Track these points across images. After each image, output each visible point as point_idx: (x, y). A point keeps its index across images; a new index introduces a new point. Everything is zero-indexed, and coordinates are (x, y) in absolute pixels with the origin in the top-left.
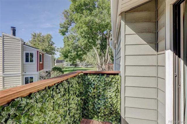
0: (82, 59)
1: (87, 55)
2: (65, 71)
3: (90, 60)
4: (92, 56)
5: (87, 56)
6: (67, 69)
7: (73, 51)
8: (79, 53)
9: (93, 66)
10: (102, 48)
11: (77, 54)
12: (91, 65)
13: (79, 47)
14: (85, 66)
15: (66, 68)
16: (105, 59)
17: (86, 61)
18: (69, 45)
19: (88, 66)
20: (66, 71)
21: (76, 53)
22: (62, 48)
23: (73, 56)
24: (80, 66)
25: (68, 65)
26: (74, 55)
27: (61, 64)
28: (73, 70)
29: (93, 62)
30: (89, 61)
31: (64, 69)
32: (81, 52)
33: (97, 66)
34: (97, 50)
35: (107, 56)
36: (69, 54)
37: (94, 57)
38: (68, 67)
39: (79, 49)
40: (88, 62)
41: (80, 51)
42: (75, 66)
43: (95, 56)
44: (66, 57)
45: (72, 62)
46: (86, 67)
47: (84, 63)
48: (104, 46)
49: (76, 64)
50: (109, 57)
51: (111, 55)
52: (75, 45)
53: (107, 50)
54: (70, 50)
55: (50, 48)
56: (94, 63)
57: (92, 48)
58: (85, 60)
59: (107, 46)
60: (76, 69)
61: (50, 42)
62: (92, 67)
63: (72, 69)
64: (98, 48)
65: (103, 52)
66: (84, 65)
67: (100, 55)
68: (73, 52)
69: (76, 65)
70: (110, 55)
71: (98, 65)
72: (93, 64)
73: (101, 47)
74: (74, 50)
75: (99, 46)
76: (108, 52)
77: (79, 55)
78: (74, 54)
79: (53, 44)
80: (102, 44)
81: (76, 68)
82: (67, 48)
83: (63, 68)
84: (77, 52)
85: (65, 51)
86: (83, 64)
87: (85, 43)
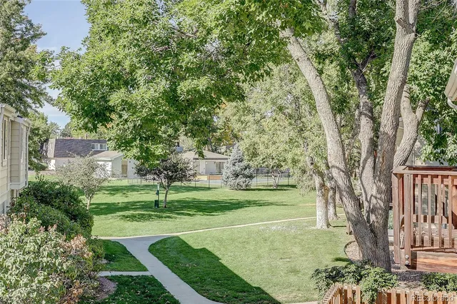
0: (218, 134)
1: (249, 103)
2: (98, 213)
3: (265, 138)
4: (281, 109)
5: (248, 111)
6: (119, 199)
7: (141, 75)
8: (184, 86)
9: (284, 181)
10: (350, 57)
11: (171, 96)
12: (277, 169)
13: (190, 47)
14: (237, 176)
15: (115, 190)
16: (376, 130)
17: (242, 146)
18: (113, 31)
19: (251, 177)
20: (110, 209)
21: (163, 84)
22: (70, 54)
23: (145, 113)
24: (203, 180)
25: (124, 168)
26: (154, 100)
27: (77, 162)
28: (157, 203)
29: (289, 156)
30: (261, 148)
31: (101, 198)
32: (203, 83)
33: (317, 180)
34: (321, 72)
35: (397, 115)
36: (115, 98)
37: (295, 118)
38: (125, 183)
39: (188, 58)
40: (255, 154)
41: (197, 71)
42: (171, 179)
43: (305, 108)
44: (97, 114)
45: (135, 151)
46: (238, 188)
47: (229, 157)
48: (367, 35)
49: (174, 168)
50: (410, 119)
51: (426, 105)
52: (158, 31)
53: (394, 69)
54: (127, 64)
55: (12, 60)
56: (295, 162)
57: (280, 57)
58: (236, 137)
59: (389, 39)
60: (173, 196)
61: (18, 27)
62: (280, 188)
63: (151, 197)
64: (321, 57)
65: (363, 82)
66: (228, 170)
67: (340, 105)
68: (141, 81)
69: (175, 174)
70: (413, 100)
71: (321, 175)
72: (284, 168)
73: (344, 49)
74: (152, 63)
75: (329, 39)
76: (404, 83)
77: (191, 104)
78: (148, 92)
79: (35, 37)
80: (352, 21)
81: (178, 189)
82: (107, 49)
83: (91, 192)
84: (175, 77)
85: (86, 71)
86: (220, 167)
87: (229, 12)
